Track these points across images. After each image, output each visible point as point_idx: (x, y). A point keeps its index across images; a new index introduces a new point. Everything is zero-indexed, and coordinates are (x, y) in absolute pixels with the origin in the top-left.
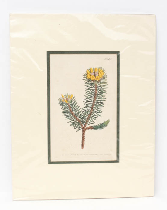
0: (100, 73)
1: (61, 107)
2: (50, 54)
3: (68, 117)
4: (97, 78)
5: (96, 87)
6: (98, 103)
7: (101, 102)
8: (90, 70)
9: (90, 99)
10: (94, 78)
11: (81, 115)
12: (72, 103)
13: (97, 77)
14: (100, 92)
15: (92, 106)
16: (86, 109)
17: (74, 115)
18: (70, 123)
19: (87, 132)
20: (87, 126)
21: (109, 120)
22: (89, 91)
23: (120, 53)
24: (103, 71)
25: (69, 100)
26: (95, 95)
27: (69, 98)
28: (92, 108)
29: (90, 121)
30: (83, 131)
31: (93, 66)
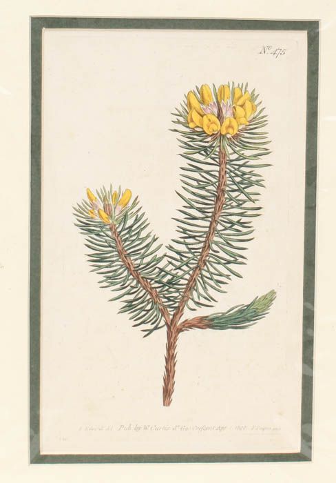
0: (242, 106)
1: (82, 238)
2: (44, 29)
3: (111, 279)
4: (230, 126)
5: (222, 160)
6: (232, 223)
7: (244, 219)
8: (201, 92)
9: (199, 210)
10: (216, 127)
11: (161, 270)
12: (129, 223)
13: (226, 123)
14: (237, 179)
15: (208, 235)
16: (182, 248)
17: (135, 272)
18: (120, 304)
19: (184, 338)
20: (188, 315)
21: (273, 293)
22: (196, 175)
23: (323, 29)
24: (253, 98)
25: (117, 213)
26: (221, 191)
27: (117, 202)
28: (207, 246)
29: (199, 295)
30: (169, 337)
31: (215, 78)
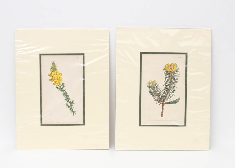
0: (175, 67)
1: (148, 89)
2: (142, 54)
3: (153, 95)
4: (173, 70)
5: (171, 76)
6: (173, 86)
7: (175, 86)
8: (168, 64)
9: (168, 84)
10: (170, 70)
11: (161, 94)
12: (156, 86)
13: (172, 70)
14: (174, 79)
15: (169, 88)
16: (165, 90)
17: (157, 94)
18: (154, 100)
19: (165, 105)
20: (165, 102)
21: (180, 98)
22: (167, 78)
23: (188, 54)
24: (176, 65)
25: (154, 85)
26: (171, 81)
27: (154, 83)
28: (169, 90)
29: (167, 98)
30: (162, 105)
31: (170, 62)
